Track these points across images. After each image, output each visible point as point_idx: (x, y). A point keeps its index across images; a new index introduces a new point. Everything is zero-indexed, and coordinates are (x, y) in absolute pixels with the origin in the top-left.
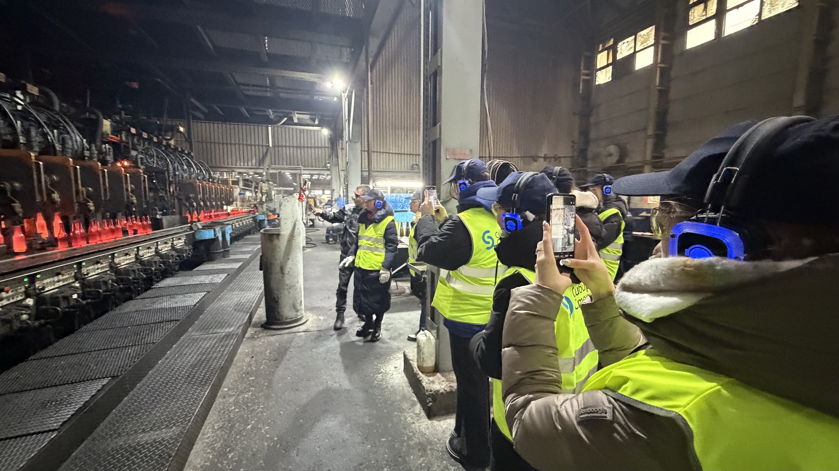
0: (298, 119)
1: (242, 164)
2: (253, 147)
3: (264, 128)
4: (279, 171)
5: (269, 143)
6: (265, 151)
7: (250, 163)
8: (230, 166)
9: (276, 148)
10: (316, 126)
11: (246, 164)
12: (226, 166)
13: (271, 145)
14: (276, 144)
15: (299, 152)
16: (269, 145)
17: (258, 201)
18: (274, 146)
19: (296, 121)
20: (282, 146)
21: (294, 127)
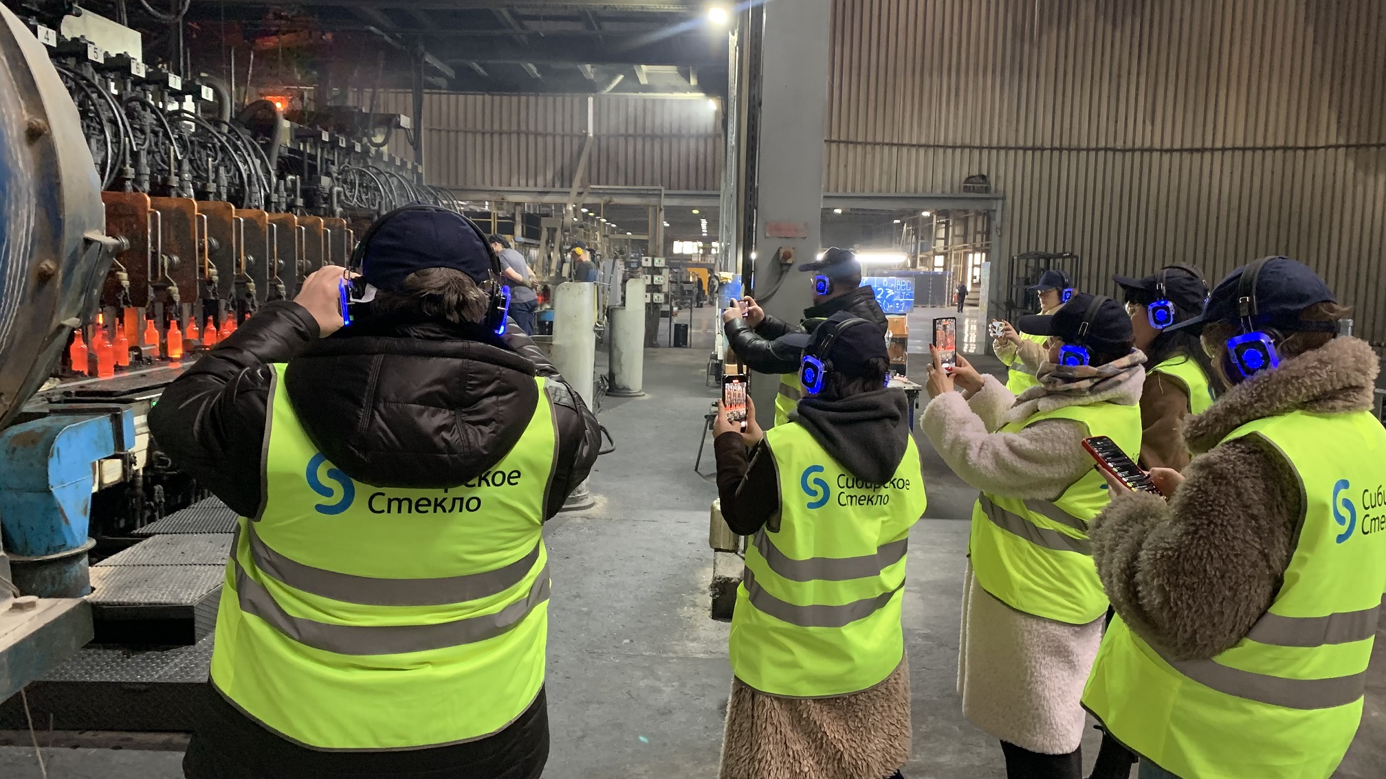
0: (648, 75)
1: (523, 182)
2: (550, 137)
3: (576, 100)
4: (607, 198)
5: (586, 128)
6: (575, 148)
7: (540, 181)
8: (497, 187)
9: (604, 142)
10: (691, 90)
11: (531, 182)
12: (488, 186)
13: (591, 135)
14: (604, 130)
16: (586, 134)
17: (552, 275)
18: (598, 134)
19: (643, 80)
20: (618, 134)
21: (640, 94)
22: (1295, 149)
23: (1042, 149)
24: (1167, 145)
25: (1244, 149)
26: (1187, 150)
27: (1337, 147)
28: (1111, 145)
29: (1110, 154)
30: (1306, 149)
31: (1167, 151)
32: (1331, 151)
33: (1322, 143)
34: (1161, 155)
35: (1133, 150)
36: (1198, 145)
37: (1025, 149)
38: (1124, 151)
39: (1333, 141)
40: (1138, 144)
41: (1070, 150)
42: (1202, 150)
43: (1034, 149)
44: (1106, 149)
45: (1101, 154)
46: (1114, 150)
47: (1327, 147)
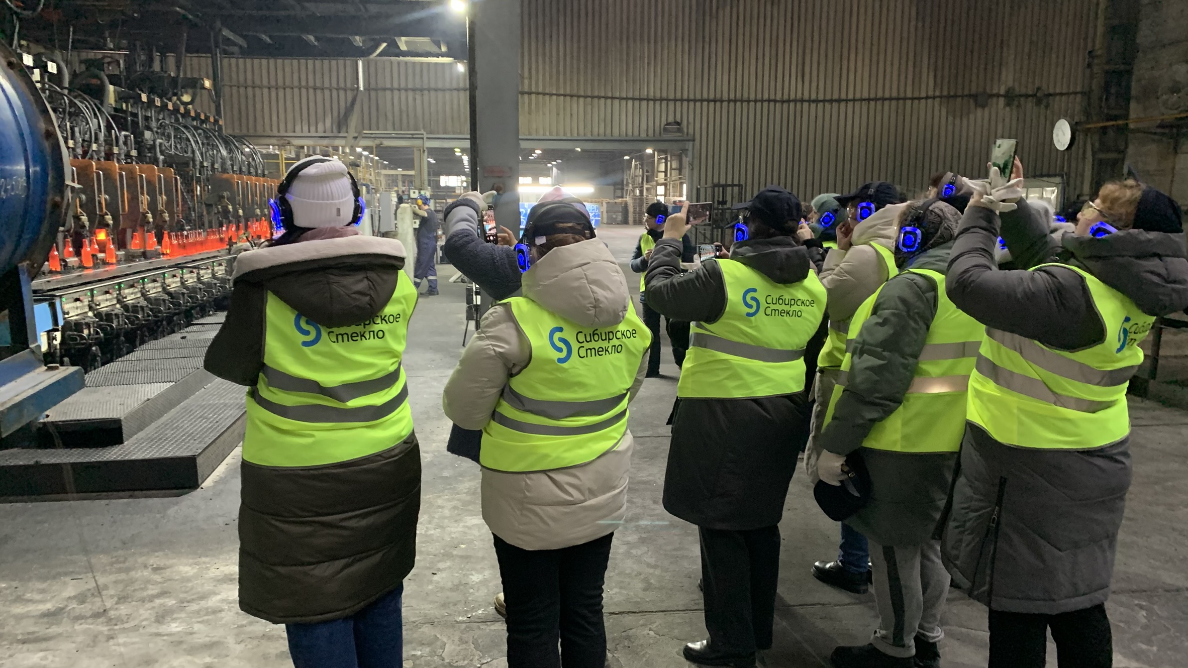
0: (406, 42)
2: (327, 92)
3: (349, 63)
4: (378, 142)
5: (358, 83)
6: (350, 99)
7: (320, 127)
8: (283, 133)
9: (373, 94)
10: (443, 55)
11: (313, 129)
13: (362, 89)
14: (373, 85)
15: (418, 102)
16: (358, 88)
18: (368, 88)
19: (403, 48)
20: (385, 89)
21: (401, 58)
22: (905, 99)
23: (722, 101)
24: (813, 97)
25: (869, 100)
26: (828, 101)
27: (934, 98)
28: (772, 97)
29: (772, 104)
30: (913, 99)
31: (814, 101)
32: (930, 101)
33: (923, 95)
34: (809, 105)
35: (789, 101)
36: (836, 97)
37: (709, 101)
38: (783, 102)
39: (931, 93)
40: (792, 97)
41: (742, 101)
42: (839, 101)
43: (715, 101)
44: (769, 101)
45: (765, 104)
46: (775, 101)
47: (927, 98)
